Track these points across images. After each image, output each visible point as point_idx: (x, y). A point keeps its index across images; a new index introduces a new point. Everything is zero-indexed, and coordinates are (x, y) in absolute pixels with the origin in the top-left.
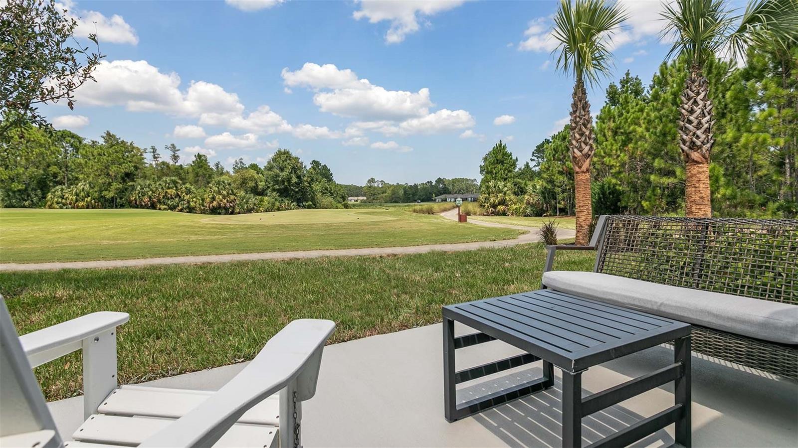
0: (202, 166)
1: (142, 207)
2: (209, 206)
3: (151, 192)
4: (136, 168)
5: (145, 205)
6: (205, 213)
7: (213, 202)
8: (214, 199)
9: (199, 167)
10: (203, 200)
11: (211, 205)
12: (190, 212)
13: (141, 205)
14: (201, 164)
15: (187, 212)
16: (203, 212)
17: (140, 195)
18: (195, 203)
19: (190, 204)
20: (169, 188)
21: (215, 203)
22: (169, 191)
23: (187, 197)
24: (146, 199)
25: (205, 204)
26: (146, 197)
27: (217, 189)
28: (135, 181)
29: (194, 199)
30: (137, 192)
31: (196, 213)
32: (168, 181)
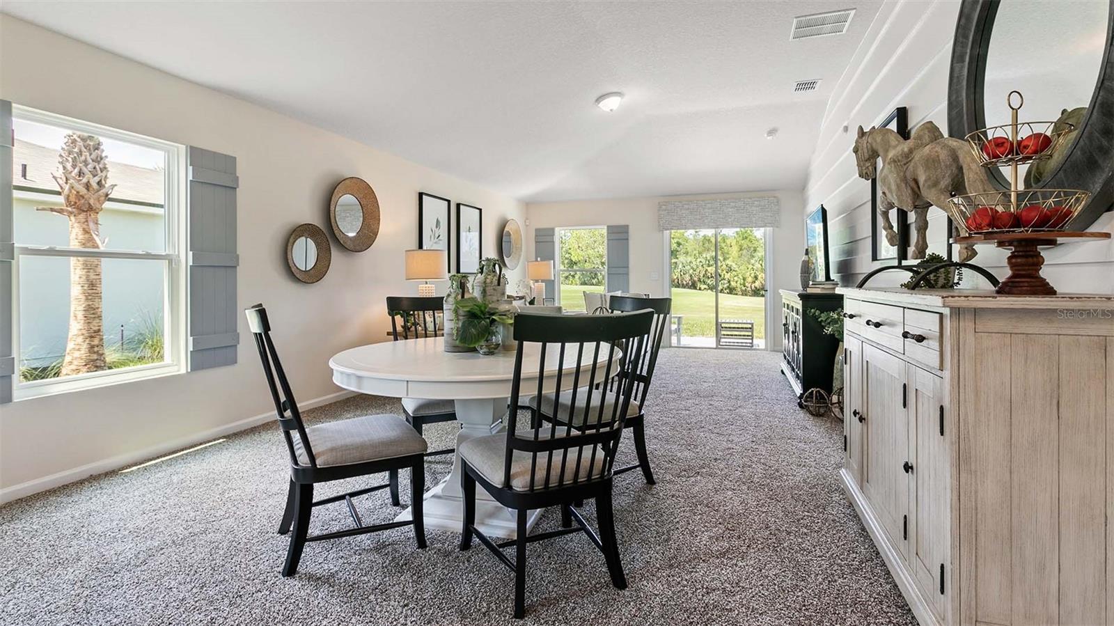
0: (746, 238)
1: (684, 286)
2: (751, 287)
3: (692, 271)
4: (679, 244)
5: (687, 284)
6: (746, 295)
7: (755, 282)
8: (756, 278)
9: (743, 239)
10: (744, 279)
11: (753, 286)
12: (731, 293)
13: (683, 285)
14: (746, 235)
15: (728, 293)
16: (744, 293)
17: (682, 274)
18: (737, 282)
19: (730, 284)
20: (709, 266)
21: (757, 284)
22: (709, 269)
23: (727, 276)
24: (687, 278)
25: (747, 284)
26: (687, 275)
27: (760, 266)
28: (677, 258)
29: (736, 278)
30: (679, 270)
31: (737, 294)
32: (709, 258)
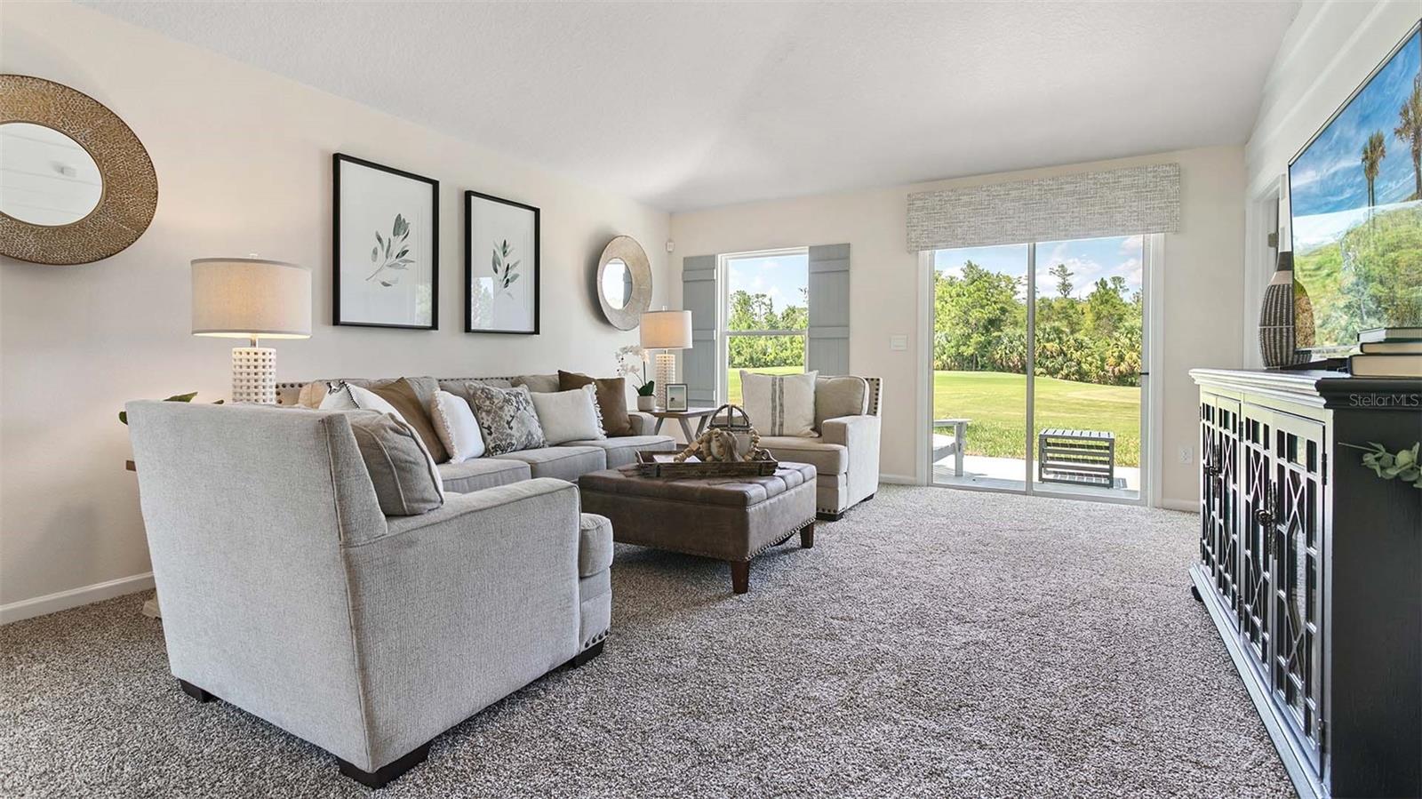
0: (1107, 301)
1: (1010, 370)
2: (1113, 371)
3: (1022, 347)
4: (1003, 311)
5: (1014, 366)
6: (1105, 383)
7: (1119, 364)
8: (1121, 358)
9: (1102, 303)
10: (1103, 360)
11: (1116, 369)
12: (1081, 380)
13: (1009, 366)
14: (1106, 297)
15: (1077, 380)
16: (1103, 380)
17: (1007, 352)
18: (1091, 364)
19: (1080, 368)
20: (1048, 341)
21: (1123, 367)
22: (1048, 345)
23: (1076, 355)
24: (1015, 357)
25: (1106, 367)
26: (1015, 354)
27: (1128, 341)
28: (1001, 331)
29: (1089, 359)
30: (1003, 347)
31: (1090, 382)
32: (1048, 330)
